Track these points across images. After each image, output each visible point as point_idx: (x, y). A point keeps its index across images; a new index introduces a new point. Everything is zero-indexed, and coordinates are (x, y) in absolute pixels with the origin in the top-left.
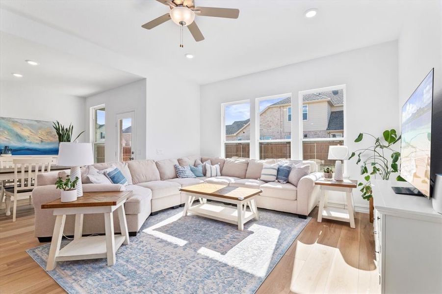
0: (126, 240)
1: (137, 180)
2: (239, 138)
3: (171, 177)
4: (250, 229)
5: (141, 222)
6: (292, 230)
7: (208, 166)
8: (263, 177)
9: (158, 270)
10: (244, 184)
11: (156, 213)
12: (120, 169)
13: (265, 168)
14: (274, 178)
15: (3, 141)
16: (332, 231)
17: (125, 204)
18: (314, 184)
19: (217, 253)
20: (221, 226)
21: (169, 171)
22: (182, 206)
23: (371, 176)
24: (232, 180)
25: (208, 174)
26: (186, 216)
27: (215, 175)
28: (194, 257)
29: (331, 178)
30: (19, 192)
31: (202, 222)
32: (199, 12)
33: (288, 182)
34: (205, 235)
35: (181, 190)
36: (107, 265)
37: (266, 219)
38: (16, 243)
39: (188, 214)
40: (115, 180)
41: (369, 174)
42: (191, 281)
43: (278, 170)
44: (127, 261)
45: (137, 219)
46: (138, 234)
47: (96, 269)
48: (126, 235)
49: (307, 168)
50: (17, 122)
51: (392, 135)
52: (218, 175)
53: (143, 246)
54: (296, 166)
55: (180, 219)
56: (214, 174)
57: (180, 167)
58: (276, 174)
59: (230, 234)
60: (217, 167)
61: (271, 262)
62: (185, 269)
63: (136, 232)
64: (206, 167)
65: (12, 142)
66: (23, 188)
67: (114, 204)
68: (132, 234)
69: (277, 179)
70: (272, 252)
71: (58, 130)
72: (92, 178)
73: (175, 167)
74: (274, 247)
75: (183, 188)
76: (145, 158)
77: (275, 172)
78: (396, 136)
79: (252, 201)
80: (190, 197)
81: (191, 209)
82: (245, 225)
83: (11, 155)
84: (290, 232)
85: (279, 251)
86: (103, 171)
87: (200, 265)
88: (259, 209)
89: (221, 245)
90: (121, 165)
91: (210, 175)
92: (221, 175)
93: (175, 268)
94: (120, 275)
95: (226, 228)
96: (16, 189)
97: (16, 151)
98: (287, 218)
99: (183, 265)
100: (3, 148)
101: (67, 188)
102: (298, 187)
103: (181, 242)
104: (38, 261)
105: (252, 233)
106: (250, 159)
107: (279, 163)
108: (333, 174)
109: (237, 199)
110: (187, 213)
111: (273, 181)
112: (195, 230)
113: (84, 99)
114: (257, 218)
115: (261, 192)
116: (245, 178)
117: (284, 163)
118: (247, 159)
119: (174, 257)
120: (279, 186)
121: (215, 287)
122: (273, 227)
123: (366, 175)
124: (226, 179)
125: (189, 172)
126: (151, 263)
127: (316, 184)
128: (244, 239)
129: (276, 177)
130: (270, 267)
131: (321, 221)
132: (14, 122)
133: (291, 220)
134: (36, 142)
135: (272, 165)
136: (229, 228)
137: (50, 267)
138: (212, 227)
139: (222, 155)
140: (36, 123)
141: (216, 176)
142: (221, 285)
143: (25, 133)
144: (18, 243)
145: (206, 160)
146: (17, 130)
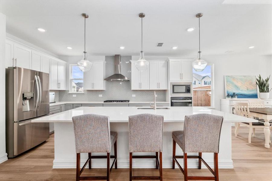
83: (237, 98)
132: (234, 78)
134: (245, 89)
140: (243, 77)
143: (239, 84)
146: (235, 83)
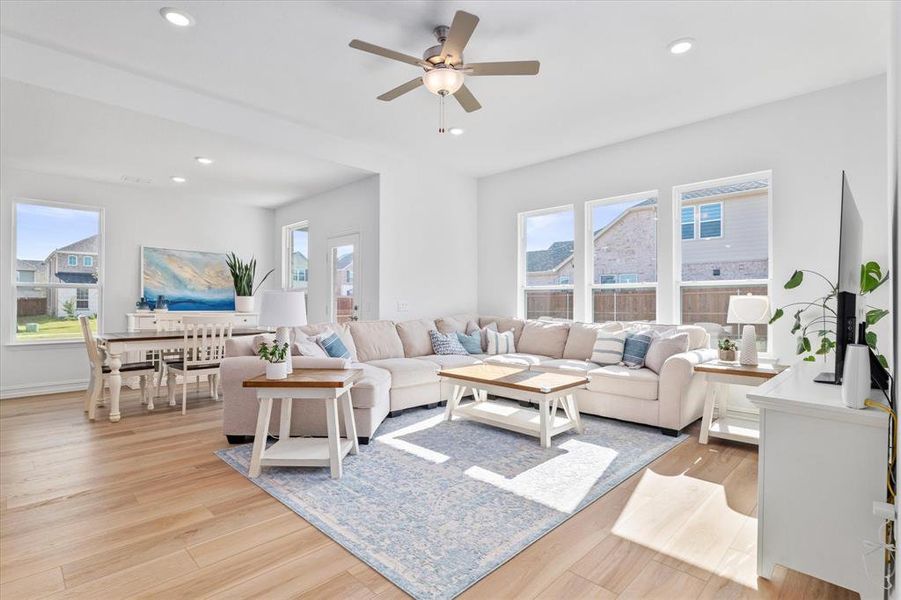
0: (353, 448)
1: (365, 357)
2: (562, 278)
3: (422, 352)
4: (562, 446)
5: (375, 423)
6: (644, 452)
7: (491, 333)
8: (596, 356)
9: (406, 490)
10: (557, 368)
11: (398, 414)
12: (339, 336)
13: (600, 339)
14: (617, 358)
15: (155, 287)
16: (723, 459)
17: (351, 389)
18: (693, 371)
19: (499, 476)
20: (510, 439)
21: (421, 342)
22: (441, 404)
23: (816, 356)
24: (536, 360)
25: (491, 348)
26: (449, 420)
27: (505, 350)
28: (461, 478)
29: (733, 359)
30: (189, 368)
31: (478, 432)
32: (471, 71)
33: (645, 367)
34: (482, 451)
35: (441, 374)
36: (330, 477)
37: (597, 433)
38: (196, 443)
39: (454, 418)
40: (333, 352)
41: (812, 353)
42: (455, 506)
43: (626, 343)
44: (359, 475)
45: (369, 416)
46: (371, 443)
47: (316, 480)
48: (353, 439)
49: (683, 339)
50: (173, 255)
51: (871, 274)
52: (510, 350)
53: (381, 458)
54: (660, 335)
55: (438, 425)
56: (502, 347)
57: (439, 335)
58: (622, 351)
59: (525, 449)
60: (507, 337)
61: (589, 494)
62: (447, 492)
63: (367, 438)
64: (489, 336)
65: (167, 289)
66: (195, 362)
67: (340, 385)
68: (363, 441)
69: (623, 360)
70: (594, 480)
71: (233, 267)
72: (301, 348)
73: (431, 335)
74: (600, 474)
75: (445, 371)
76: (378, 318)
77: (620, 347)
78: (879, 275)
79: (570, 398)
80: (457, 387)
81: (457, 411)
82: (553, 438)
83: (166, 310)
84: (638, 455)
85: (609, 481)
86: (315, 337)
87: (471, 488)
88: (582, 414)
89: (507, 465)
90: (338, 328)
91: (495, 350)
92: (517, 352)
93: (431, 490)
94: (351, 491)
95: (518, 442)
96: (187, 363)
97: (175, 305)
98: (639, 433)
99: (444, 487)
100: (155, 300)
101: (274, 359)
102: (662, 374)
103: (440, 458)
104: (234, 466)
105: (565, 452)
106: (575, 320)
107: (629, 329)
108: (738, 354)
109: (538, 390)
110: (450, 415)
111: (615, 364)
112: (464, 443)
113: (272, 211)
114: (579, 430)
115: (587, 381)
116: (562, 358)
117: (639, 328)
118: (567, 321)
119: (430, 476)
120: (625, 373)
121: (492, 517)
122: (608, 447)
123: (806, 354)
124: (525, 359)
125: (455, 345)
126: (395, 480)
127: (697, 369)
128: (548, 459)
129: (621, 357)
130: (585, 499)
131: (706, 443)
132: (170, 256)
133: (646, 437)
134: (202, 288)
135: (615, 333)
136: (524, 441)
137: (253, 474)
138: (495, 439)
139: (520, 314)
140: (200, 256)
141: (507, 353)
142: (501, 515)
143: (186, 273)
144: (199, 442)
145: (488, 323)
146: (174, 268)
